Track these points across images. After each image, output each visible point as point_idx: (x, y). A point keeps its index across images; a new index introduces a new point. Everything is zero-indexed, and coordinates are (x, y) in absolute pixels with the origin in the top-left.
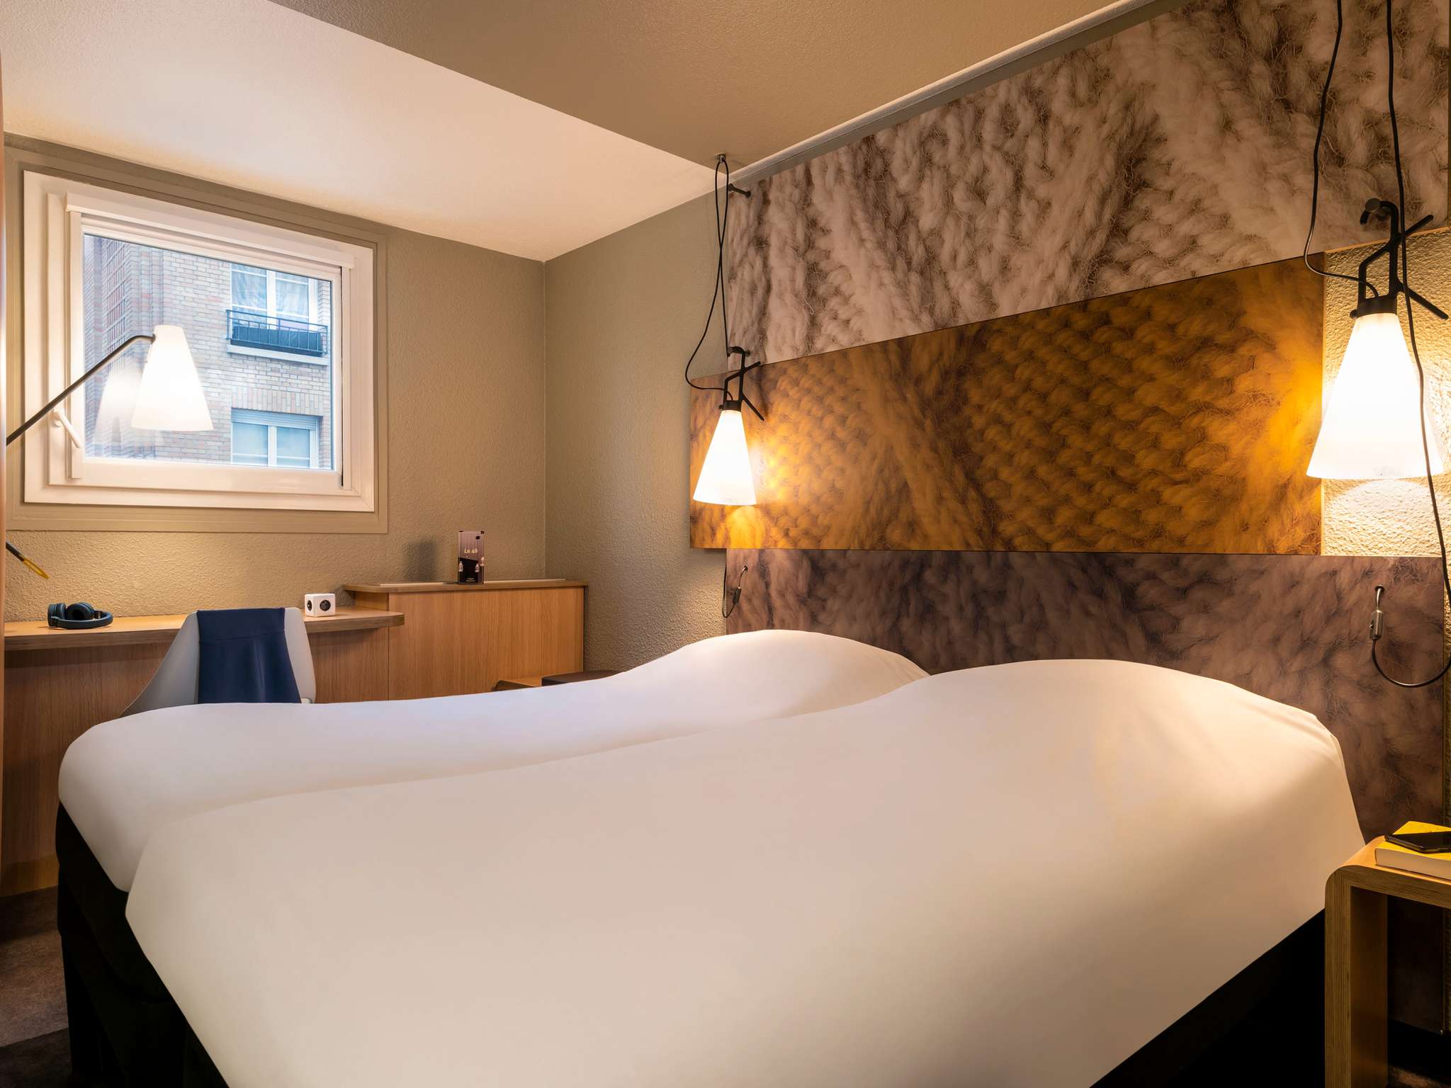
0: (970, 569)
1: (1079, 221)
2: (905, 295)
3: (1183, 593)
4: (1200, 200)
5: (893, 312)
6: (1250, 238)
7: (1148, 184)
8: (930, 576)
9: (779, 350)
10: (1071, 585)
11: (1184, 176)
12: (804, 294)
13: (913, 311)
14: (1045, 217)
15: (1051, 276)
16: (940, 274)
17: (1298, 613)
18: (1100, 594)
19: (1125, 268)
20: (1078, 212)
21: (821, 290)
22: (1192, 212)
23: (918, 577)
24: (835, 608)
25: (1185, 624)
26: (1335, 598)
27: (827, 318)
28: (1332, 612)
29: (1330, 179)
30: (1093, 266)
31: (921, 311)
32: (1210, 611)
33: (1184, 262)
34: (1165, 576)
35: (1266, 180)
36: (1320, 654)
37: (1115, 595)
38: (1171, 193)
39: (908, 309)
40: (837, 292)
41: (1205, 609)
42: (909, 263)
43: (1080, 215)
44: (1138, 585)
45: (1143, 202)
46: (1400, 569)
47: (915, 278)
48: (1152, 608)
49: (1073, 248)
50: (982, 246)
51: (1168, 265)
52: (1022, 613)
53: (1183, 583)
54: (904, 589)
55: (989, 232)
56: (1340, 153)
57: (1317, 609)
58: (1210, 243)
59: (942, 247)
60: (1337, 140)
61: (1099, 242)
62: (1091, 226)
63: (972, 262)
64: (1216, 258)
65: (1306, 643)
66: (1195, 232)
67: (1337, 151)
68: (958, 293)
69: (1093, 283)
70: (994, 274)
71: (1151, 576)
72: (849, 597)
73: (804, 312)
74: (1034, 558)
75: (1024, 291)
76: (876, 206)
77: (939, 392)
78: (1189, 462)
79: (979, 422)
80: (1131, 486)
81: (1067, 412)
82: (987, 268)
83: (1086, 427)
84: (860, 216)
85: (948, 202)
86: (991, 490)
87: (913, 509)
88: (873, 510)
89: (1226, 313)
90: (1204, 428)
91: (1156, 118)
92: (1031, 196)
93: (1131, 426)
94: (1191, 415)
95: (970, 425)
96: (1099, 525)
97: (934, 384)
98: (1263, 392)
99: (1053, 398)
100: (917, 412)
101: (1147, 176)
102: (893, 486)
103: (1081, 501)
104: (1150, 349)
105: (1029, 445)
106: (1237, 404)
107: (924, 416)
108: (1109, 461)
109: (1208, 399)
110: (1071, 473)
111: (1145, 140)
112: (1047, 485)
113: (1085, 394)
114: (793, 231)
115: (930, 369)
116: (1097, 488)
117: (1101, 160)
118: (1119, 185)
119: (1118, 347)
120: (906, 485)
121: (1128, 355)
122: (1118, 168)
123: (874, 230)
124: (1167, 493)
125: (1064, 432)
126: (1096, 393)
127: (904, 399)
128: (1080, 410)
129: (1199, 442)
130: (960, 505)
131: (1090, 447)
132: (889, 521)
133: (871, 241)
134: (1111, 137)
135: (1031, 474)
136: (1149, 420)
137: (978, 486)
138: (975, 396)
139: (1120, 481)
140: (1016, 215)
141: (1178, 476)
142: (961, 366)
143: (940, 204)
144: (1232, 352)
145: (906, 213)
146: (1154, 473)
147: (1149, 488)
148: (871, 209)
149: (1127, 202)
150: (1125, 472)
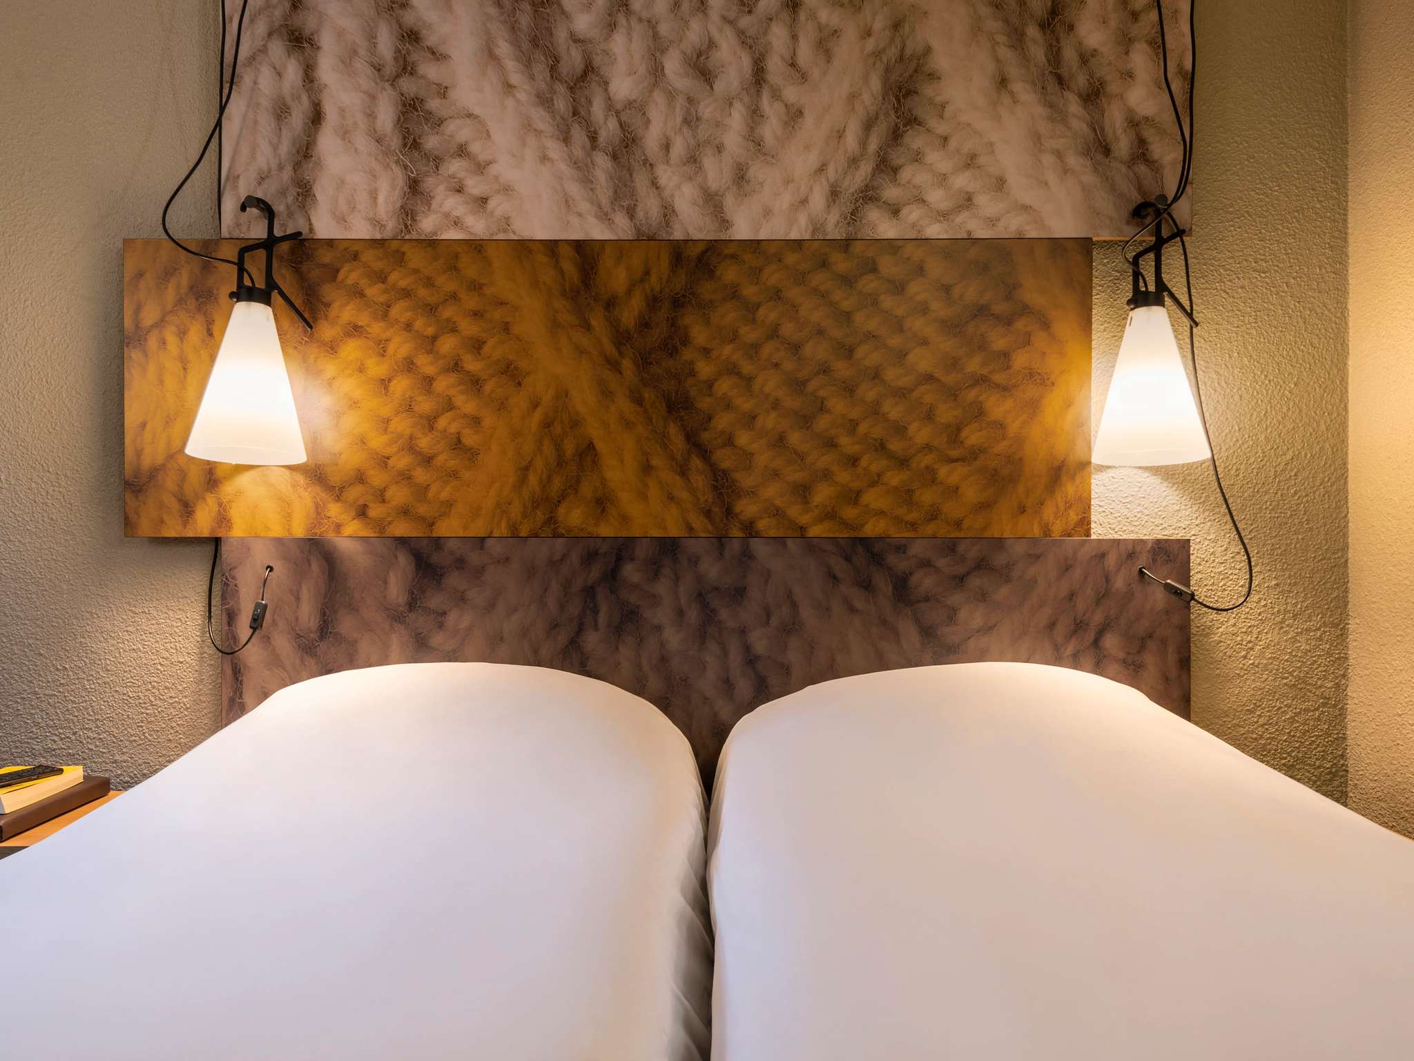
0: (694, 561)
1: (839, 142)
2: (587, 180)
3: (960, 581)
4: (976, 155)
5: (566, 201)
6: (1026, 208)
7: (920, 122)
8: (631, 572)
9: (342, 220)
10: (833, 578)
11: (959, 124)
12: (395, 142)
13: (600, 207)
14: (796, 126)
15: (804, 202)
16: (645, 164)
17: (1072, 596)
18: (867, 586)
19: (895, 212)
20: (838, 131)
21: (431, 142)
22: (968, 166)
23: (612, 575)
24: (464, 623)
25: (962, 614)
26: (1104, 579)
27: (441, 188)
28: (1102, 594)
29: (1097, 166)
30: (857, 201)
31: (614, 210)
32: (987, 599)
33: (960, 219)
34: (941, 563)
35: (1040, 151)
36: (1091, 636)
37: (884, 586)
38: (945, 139)
39: (592, 203)
40: (462, 151)
41: (983, 597)
42: (593, 138)
43: (840, 137)
44: (911, 574)
45: (915, 140)
46: (1157, 550)
47: (602, 162)
48: (927, 599)
49: (831, 172)
50: (708, 142)
51: (942, 218)
52: (768, 615)
53: (960, 570)
54: (589, 592)
55: (717, 126)
56: (1107, 144)
57: (1089, 591)
58: (987, 204)
59: (647, 128)
60: (1104, 130)
61: (864, 174)
62: (853, 153)
63: (693, 159)
64: (992, 221)
65: (1079, 627)
66: (970, 189)
67: (1104, 140)
68: (672, 196)
69: (856, 221)
70: (727, 182)
71: (926, 564)
72: (491, 606)
73: (398, 172)
74: (785, 545)
75: (767, 212)
76: (535, 42)
77: (644, 325)
78: (966, 438)
79: (705, 369)
80: (903, 462)
81: (825, 370)
82: (716, 172)
83: (849, 389)
84: (504, 48)
85: (657, 70)
86: (724, 459)
87: (604, 482)
88: (533, 480)
89: (1003, 283)
90: (980, 403)
91: (928, 50)
92: (776, 95)
93: (901, 394)
94: (967, 388)
95: (692, 373)
96: (867, 506)
97: (636, 313)
98: (1039, 371)
99: (808, 350)
100: (609, 348)
101: (919, 112)
102: (569, 448)
103: (843, 477)
104: (924, 309)
105: (776, 405)
106: (1014, 381)
107: (620, 353)
108: (878, 432)
109: (985, 371)
110: (831, 444)
111: (916, 71)
112: (801, 457)
113: (848, 352)
114: (372, 38)
115: (629, 292)
116: (864, 462)
117: (866, 79)
118: (887, 115)
119: (887, 302)
120: (591, 446)
121: (900, 312)
122: (885, 95)
123: (532, 77)
124: (943, 471)
125: (822, 393)
126: (860, 352)
127: (587, 327)
128: (842, 369)
129: (976, 417)
130: (677, 477)
131: (854, 414)
132: (562, 497)
133: (525, 91)
134: (877, 54)
135: (779, 442)
136: (923, 388)
137: (704, 453)
138: (700, 335)
139: (891, 456)
140: (755, 115)
141: (954, 453)
142: (677, 294)
143: (642, 69)
144: (1008, 325)
145: (587, 67)
146: (928, 448)
147: (923, 465)
148: (526, 45)
149: (896, 136)
150: (895, 446)
